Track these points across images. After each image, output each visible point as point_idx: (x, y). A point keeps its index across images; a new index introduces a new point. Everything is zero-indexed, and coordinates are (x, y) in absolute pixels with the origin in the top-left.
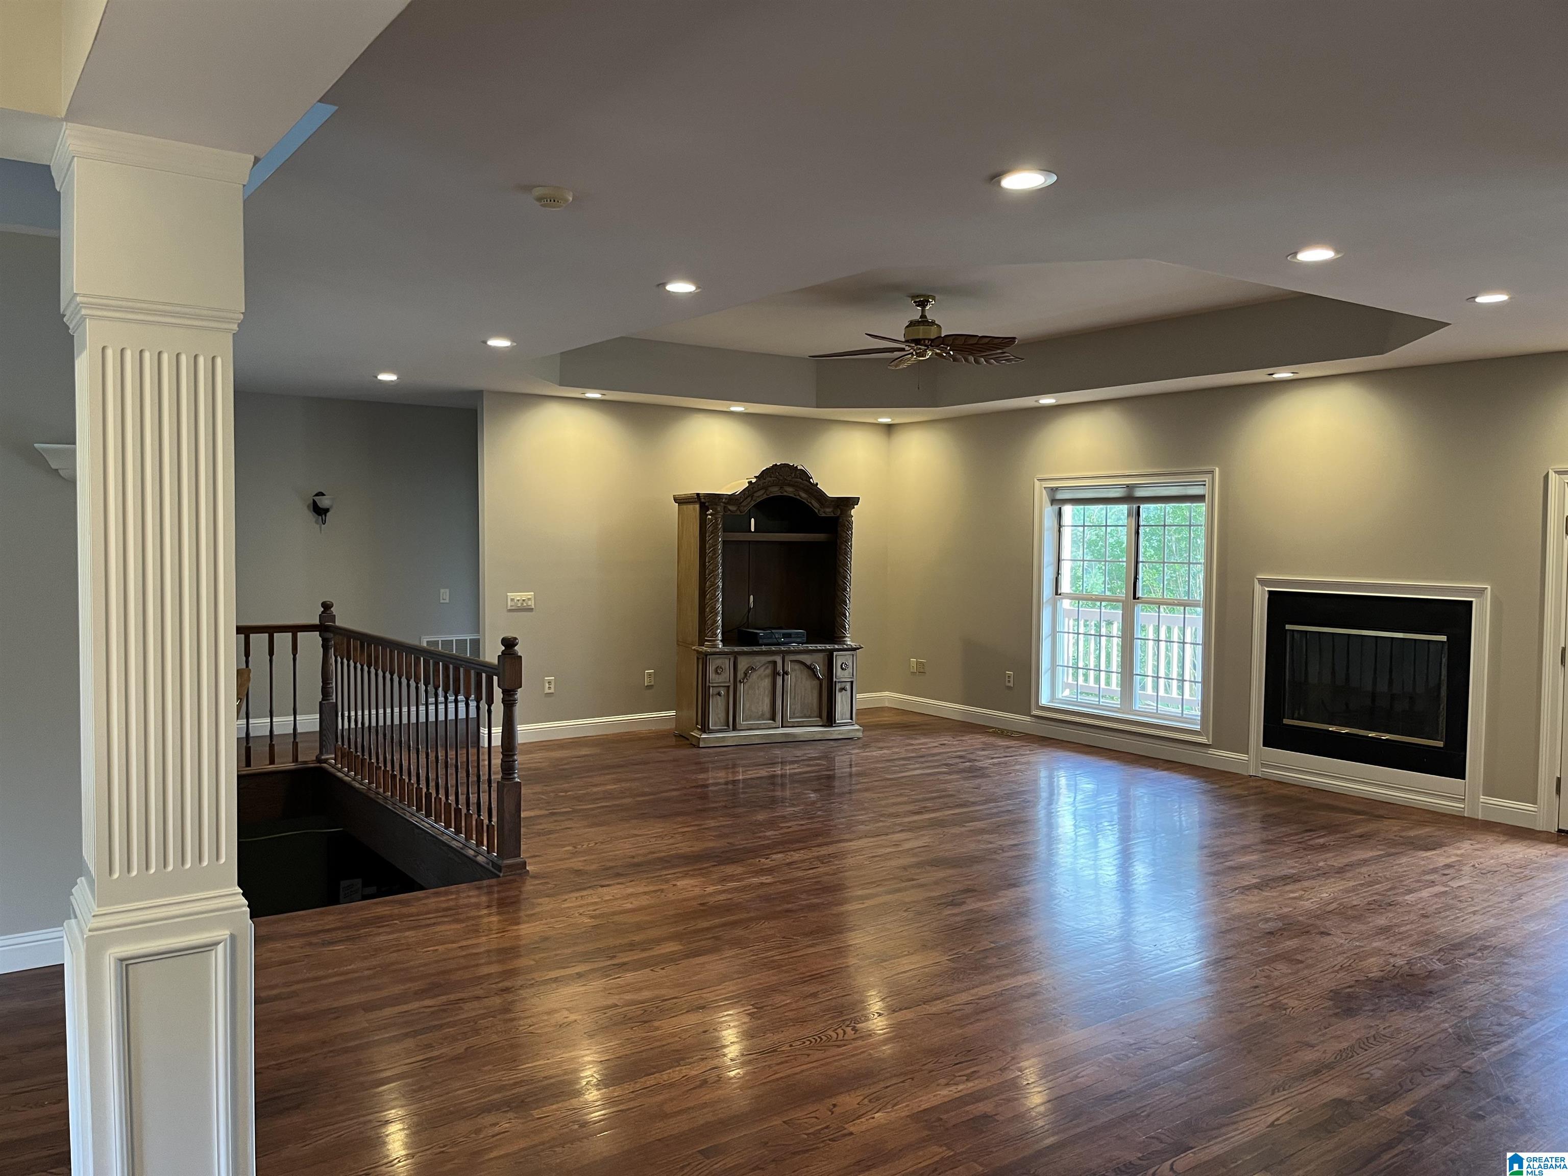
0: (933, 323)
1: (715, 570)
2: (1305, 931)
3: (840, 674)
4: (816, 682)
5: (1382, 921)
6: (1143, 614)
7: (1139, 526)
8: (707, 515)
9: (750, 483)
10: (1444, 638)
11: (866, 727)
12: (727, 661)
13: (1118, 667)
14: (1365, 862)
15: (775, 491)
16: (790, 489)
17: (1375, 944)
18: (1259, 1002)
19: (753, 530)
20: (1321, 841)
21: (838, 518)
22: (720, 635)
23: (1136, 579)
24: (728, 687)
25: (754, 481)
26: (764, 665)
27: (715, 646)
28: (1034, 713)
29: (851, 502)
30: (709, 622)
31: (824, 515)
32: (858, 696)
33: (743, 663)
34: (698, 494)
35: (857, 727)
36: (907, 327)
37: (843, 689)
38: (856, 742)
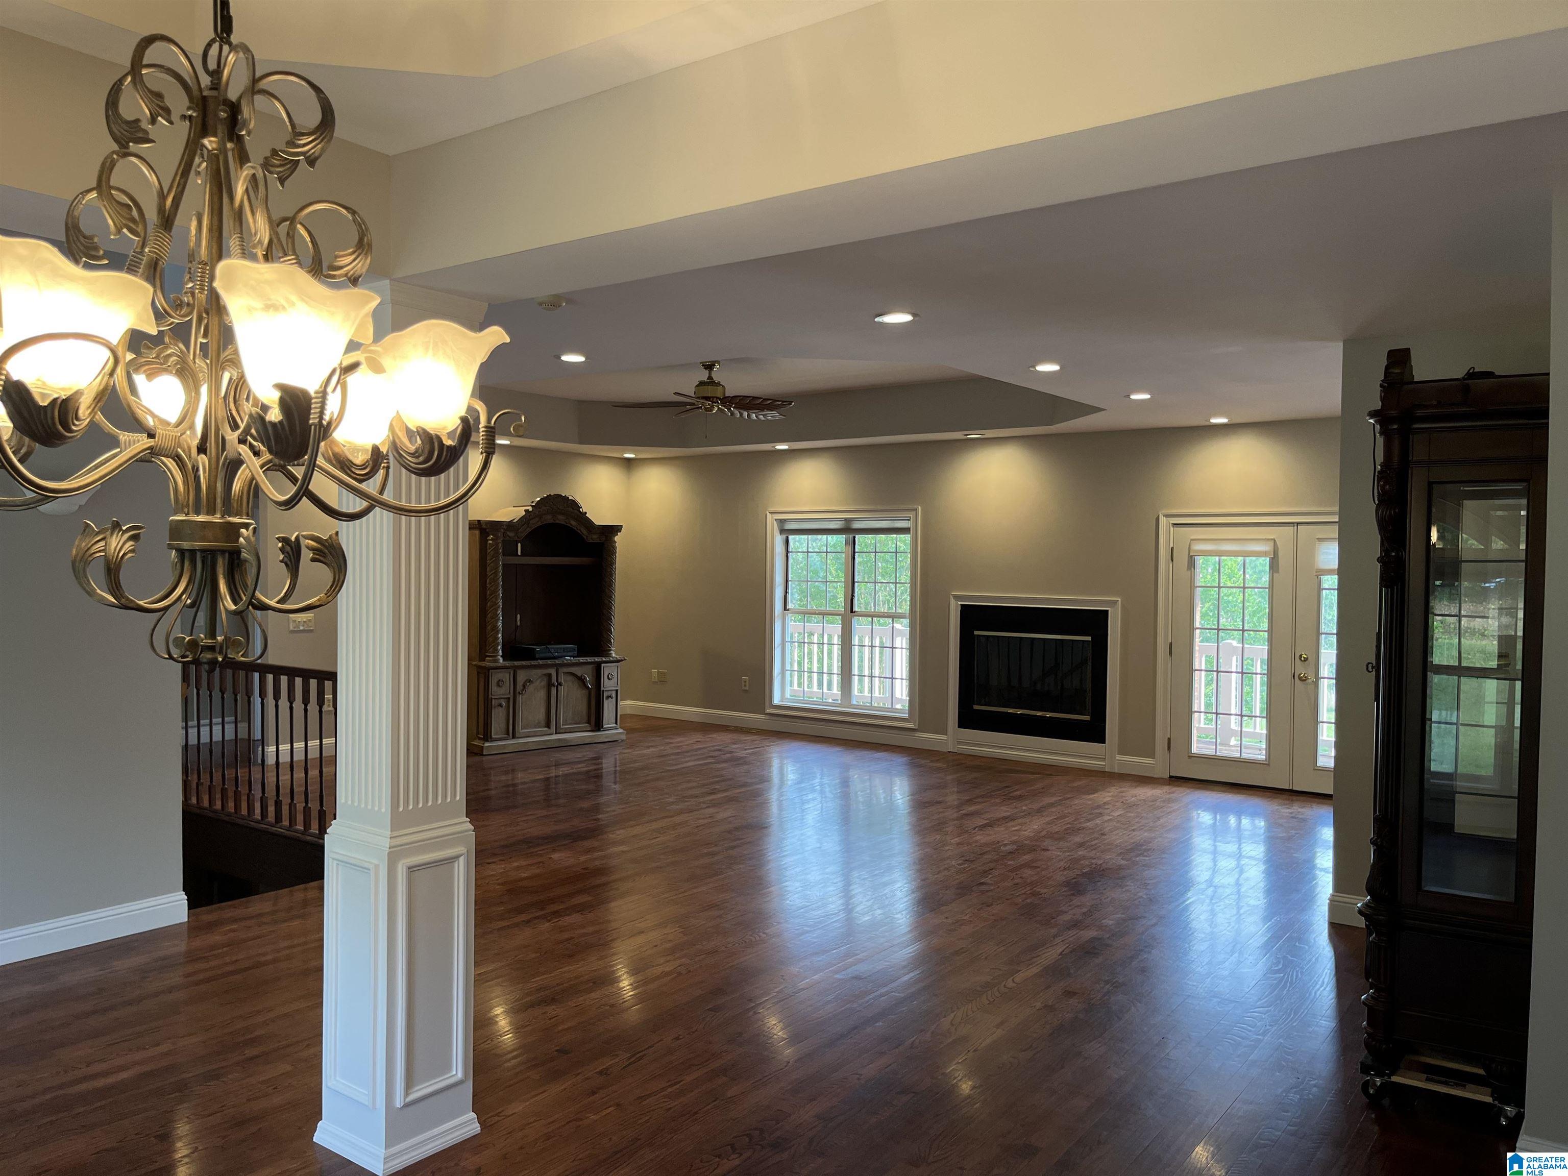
0: (719, 384)
1: (495, 591)
2: (1032, 849)
3: (608, 685)
4: (585, 692)
5: (1078, 839)
6: (860, 626)
7: (854, 552)
8: (488, 540)
9: (526, 511)
10: (1089, 638)
11: (629, 731)
12: (507, 675)
13: (838, 670)
14: (1052, 805)
15: (549, 519)
16: (561, 517)
17: (1080, 853)
18: (1023, 892)
19: (519, 554)
20: (1018, 793)
21: (603, 544)
22: (500, 651)
23: (853, 596)
24: (509, 699)
25: (530, 509)
26: (540, 677)
27: (497, 661)
28: (768, 711)
29: (616, 529)
30: (491, 639)
31: (591, 541)
32: (621, 703)
33: (522, 676)
34: (479, 521)
35: (621, 731)
36: (697, 386)
37: (609, 697)
38: (621, 744)
